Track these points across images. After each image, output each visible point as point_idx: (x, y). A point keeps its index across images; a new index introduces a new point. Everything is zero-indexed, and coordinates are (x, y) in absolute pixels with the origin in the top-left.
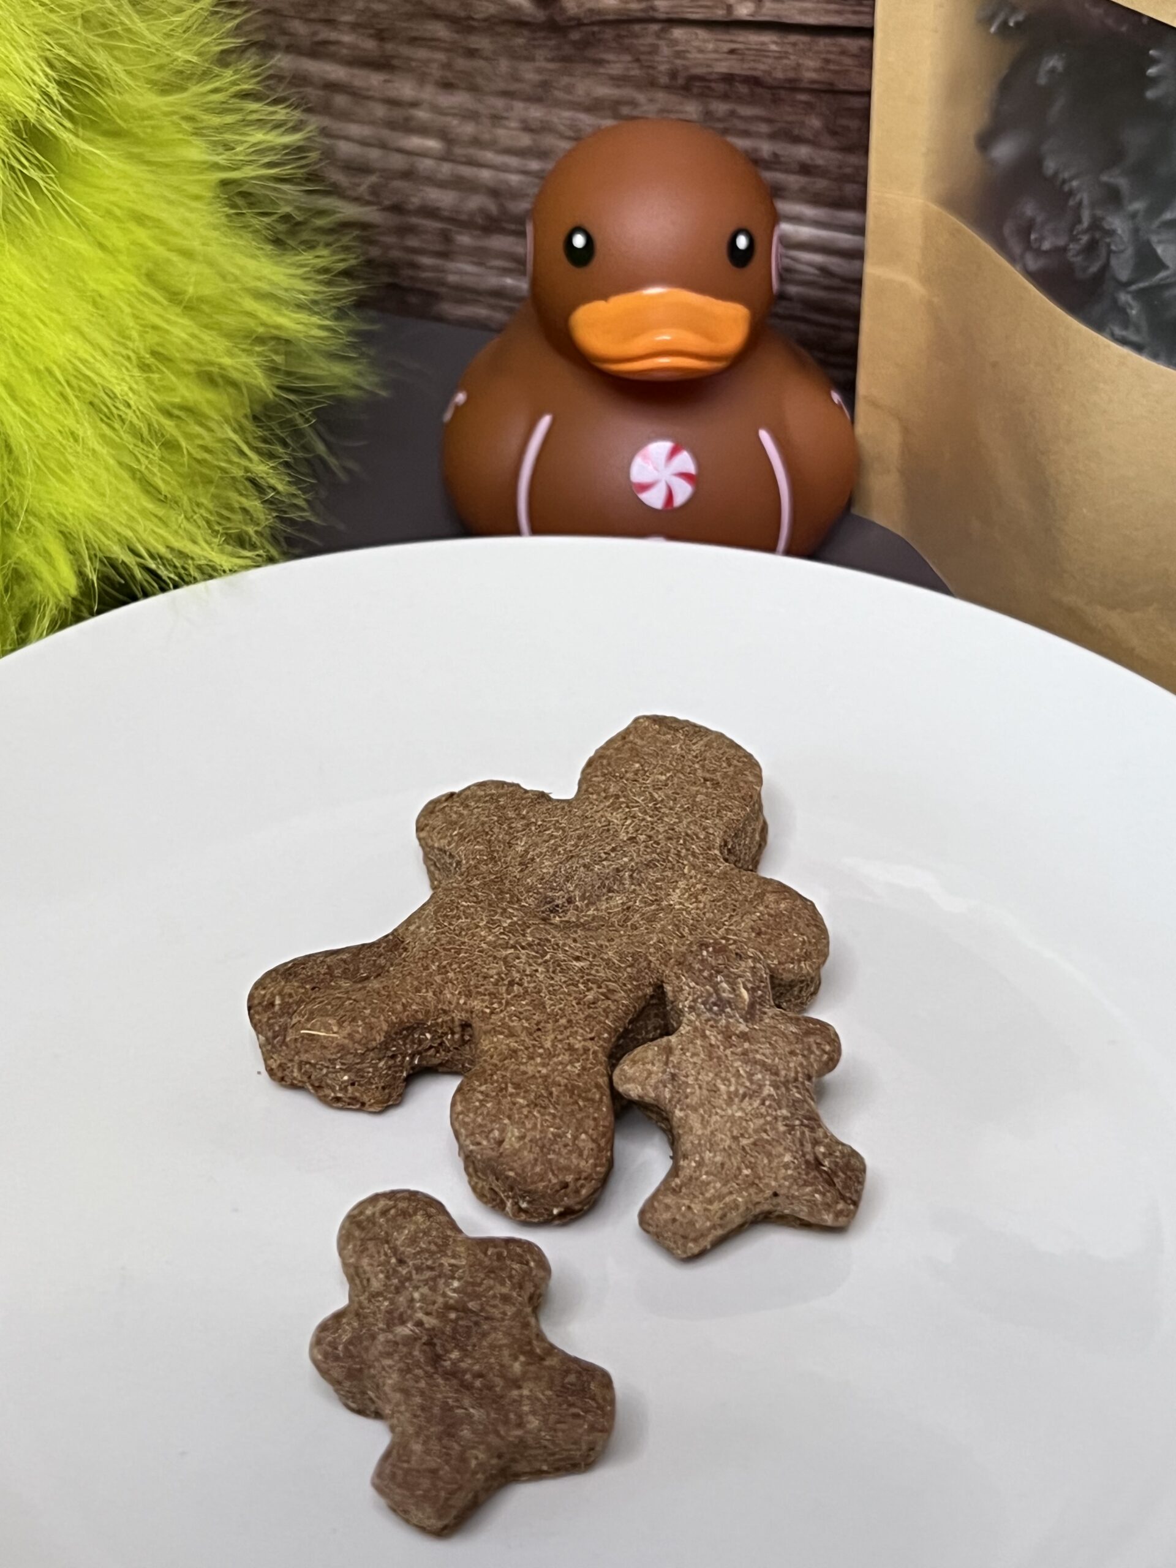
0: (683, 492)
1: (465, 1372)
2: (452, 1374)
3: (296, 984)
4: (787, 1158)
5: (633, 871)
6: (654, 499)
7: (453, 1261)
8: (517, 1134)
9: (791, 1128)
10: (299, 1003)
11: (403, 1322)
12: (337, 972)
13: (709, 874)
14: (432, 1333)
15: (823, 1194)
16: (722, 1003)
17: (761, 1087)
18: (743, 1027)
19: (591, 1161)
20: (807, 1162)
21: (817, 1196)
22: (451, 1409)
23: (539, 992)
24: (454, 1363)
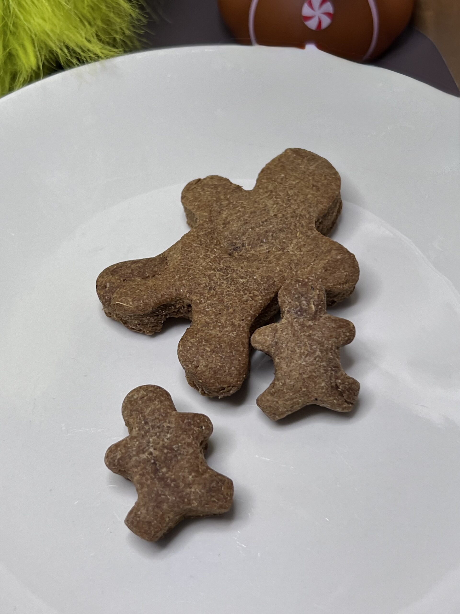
0: (326, 22)
1: (167, 478)
2: (162, 479)
3: (117, 278)
4: (323, 384)
5: (273, 232)
6: (312, 24)
7: (169, 425)
8: (204, 364)
9: (326, 371)
10: (118, 287)
11: (144, 453)
12: (136, 273)
13: (308, 237)
14: (156, 459)
15: (338, 400)
17: (315, 352)
18: (310, 323)
19: (236, 379)
20: (332, 387)
21: (335, 401)
22: (160, 495)
23: (222, 294)
24: (164, 474)
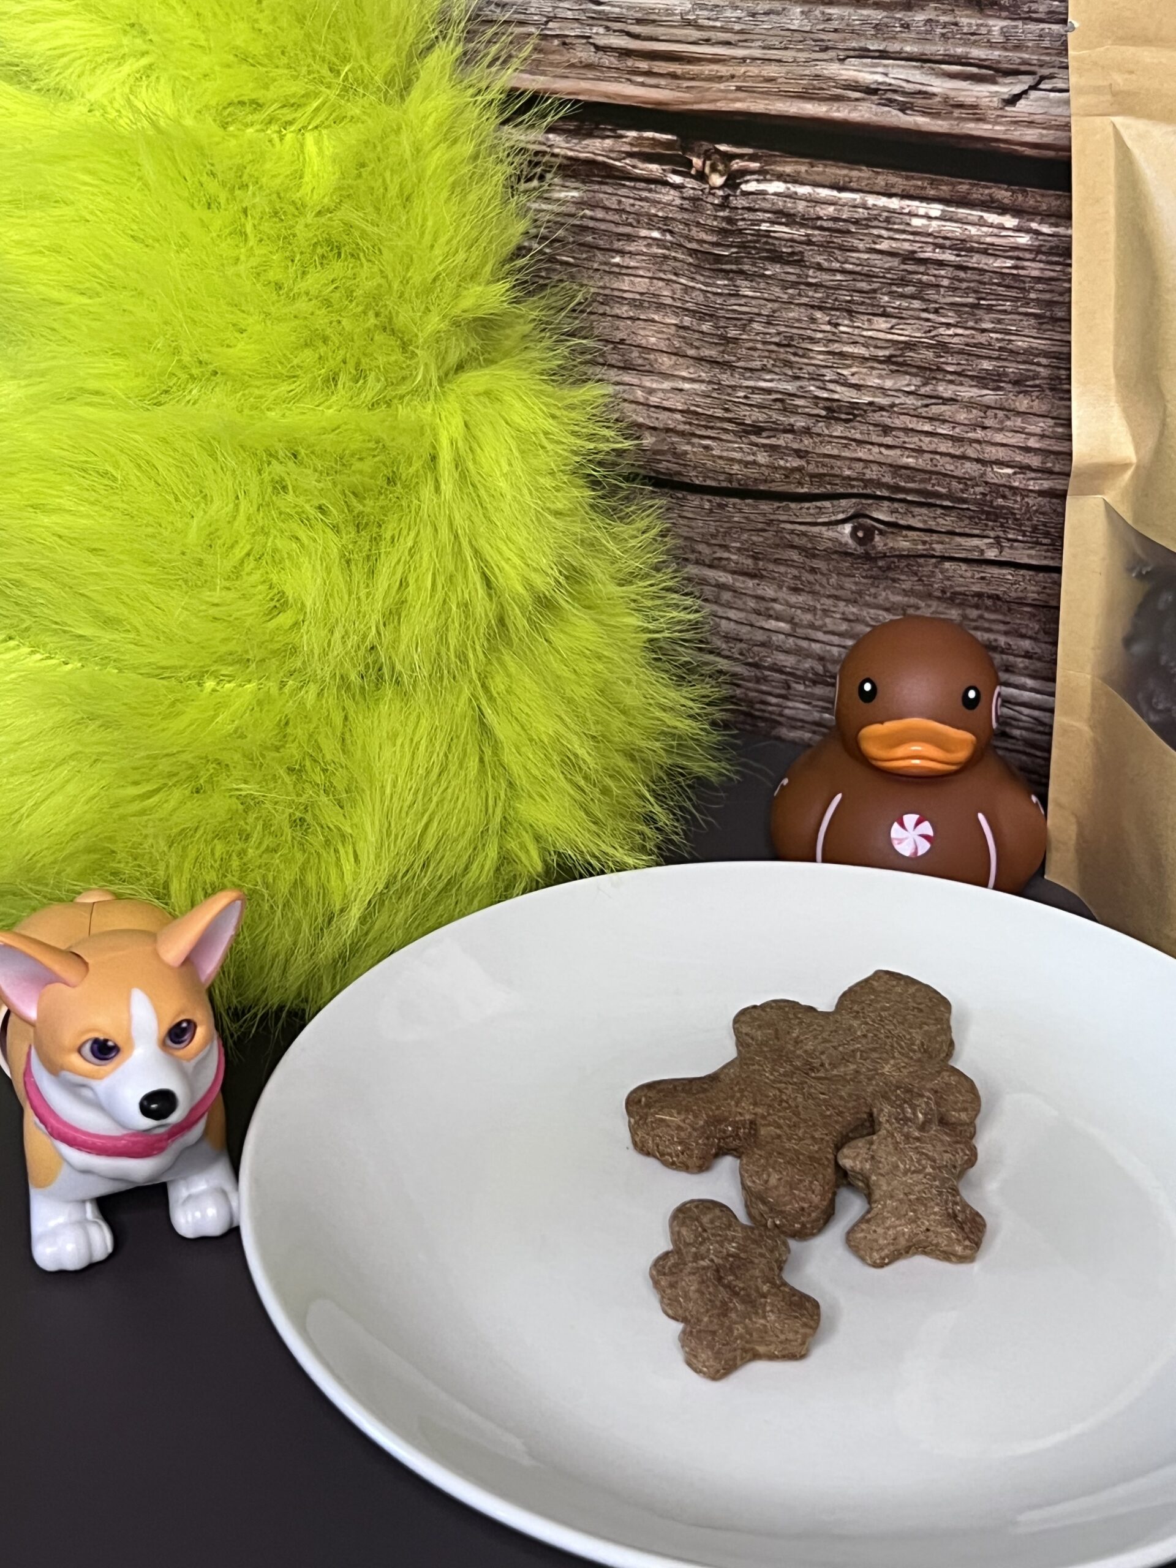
0: (924, 847)
1: (735, 1286)
2: (729, 1287)
3: (654, 1094)
4: (936, 1209)
5: (863, 1052)
6: (905, 850)
7: (734, 1234)
8: (777, 1178)
9: (940, 1193)
10: (655, 1102)
11: (703, 1259)
12: (679, 1088)
14: (719, 1266)
15: (957, 1235)
16: (906, 1120)
17: (925, 1168)
18: (917, 1134)
20: (949, 1214)
21: (953, 1234)
23: (798, 1107)
24: (730, 1282)
